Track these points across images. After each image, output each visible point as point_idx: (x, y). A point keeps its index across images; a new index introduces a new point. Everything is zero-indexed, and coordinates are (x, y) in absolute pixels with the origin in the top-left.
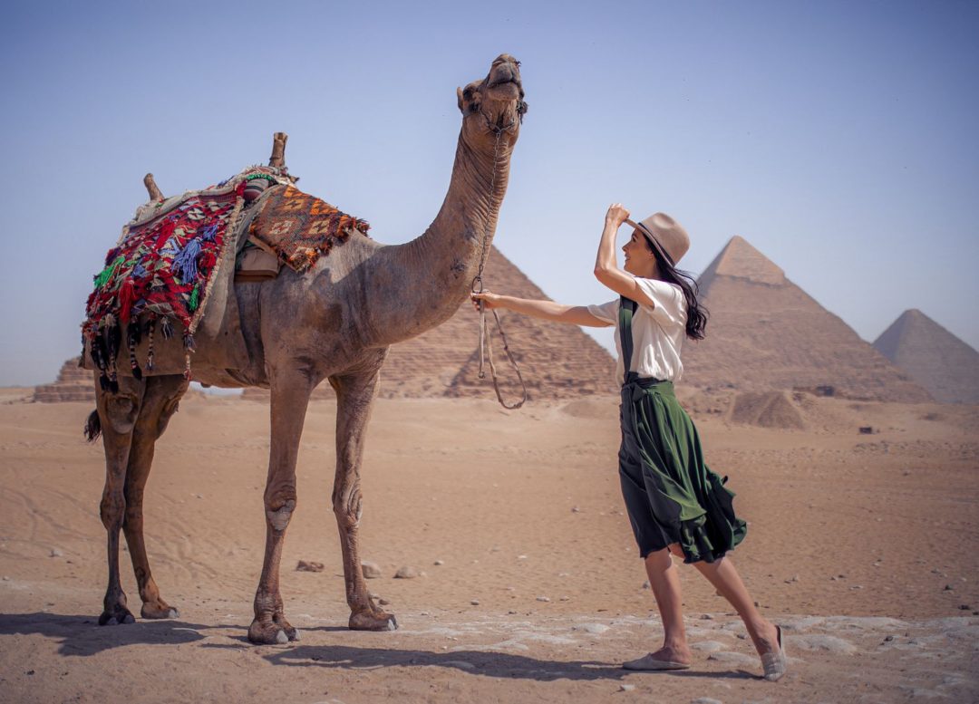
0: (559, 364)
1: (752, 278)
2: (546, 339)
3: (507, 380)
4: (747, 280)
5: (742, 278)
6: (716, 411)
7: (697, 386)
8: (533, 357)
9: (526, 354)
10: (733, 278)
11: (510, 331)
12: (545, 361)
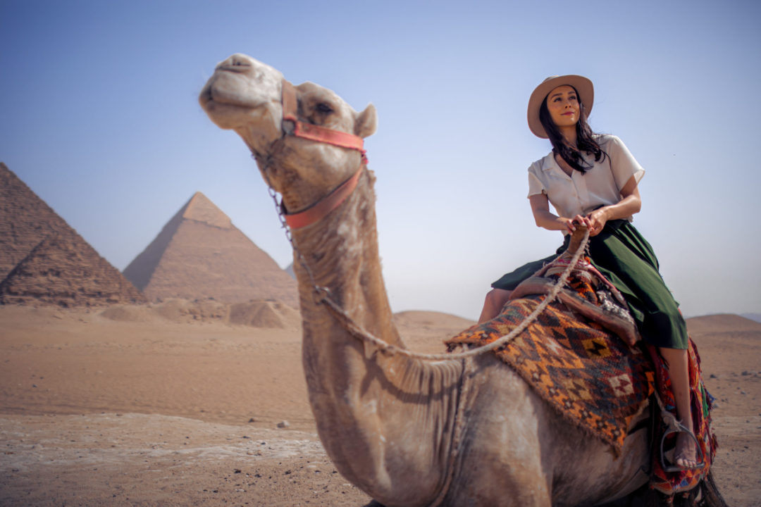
0: (90, 279)
1: (209, 223)
2: (79, 260)
3: (47, 291)
4: (205, 223)
5: (202, 222)
6: (218, 316)
7: (187, 298)
8: (68, 274)
9: (64, 271)
10: (196, 222)
11: (49, 252)
12: (79, 277)
